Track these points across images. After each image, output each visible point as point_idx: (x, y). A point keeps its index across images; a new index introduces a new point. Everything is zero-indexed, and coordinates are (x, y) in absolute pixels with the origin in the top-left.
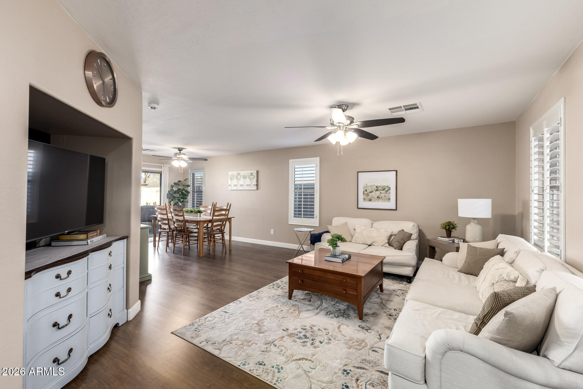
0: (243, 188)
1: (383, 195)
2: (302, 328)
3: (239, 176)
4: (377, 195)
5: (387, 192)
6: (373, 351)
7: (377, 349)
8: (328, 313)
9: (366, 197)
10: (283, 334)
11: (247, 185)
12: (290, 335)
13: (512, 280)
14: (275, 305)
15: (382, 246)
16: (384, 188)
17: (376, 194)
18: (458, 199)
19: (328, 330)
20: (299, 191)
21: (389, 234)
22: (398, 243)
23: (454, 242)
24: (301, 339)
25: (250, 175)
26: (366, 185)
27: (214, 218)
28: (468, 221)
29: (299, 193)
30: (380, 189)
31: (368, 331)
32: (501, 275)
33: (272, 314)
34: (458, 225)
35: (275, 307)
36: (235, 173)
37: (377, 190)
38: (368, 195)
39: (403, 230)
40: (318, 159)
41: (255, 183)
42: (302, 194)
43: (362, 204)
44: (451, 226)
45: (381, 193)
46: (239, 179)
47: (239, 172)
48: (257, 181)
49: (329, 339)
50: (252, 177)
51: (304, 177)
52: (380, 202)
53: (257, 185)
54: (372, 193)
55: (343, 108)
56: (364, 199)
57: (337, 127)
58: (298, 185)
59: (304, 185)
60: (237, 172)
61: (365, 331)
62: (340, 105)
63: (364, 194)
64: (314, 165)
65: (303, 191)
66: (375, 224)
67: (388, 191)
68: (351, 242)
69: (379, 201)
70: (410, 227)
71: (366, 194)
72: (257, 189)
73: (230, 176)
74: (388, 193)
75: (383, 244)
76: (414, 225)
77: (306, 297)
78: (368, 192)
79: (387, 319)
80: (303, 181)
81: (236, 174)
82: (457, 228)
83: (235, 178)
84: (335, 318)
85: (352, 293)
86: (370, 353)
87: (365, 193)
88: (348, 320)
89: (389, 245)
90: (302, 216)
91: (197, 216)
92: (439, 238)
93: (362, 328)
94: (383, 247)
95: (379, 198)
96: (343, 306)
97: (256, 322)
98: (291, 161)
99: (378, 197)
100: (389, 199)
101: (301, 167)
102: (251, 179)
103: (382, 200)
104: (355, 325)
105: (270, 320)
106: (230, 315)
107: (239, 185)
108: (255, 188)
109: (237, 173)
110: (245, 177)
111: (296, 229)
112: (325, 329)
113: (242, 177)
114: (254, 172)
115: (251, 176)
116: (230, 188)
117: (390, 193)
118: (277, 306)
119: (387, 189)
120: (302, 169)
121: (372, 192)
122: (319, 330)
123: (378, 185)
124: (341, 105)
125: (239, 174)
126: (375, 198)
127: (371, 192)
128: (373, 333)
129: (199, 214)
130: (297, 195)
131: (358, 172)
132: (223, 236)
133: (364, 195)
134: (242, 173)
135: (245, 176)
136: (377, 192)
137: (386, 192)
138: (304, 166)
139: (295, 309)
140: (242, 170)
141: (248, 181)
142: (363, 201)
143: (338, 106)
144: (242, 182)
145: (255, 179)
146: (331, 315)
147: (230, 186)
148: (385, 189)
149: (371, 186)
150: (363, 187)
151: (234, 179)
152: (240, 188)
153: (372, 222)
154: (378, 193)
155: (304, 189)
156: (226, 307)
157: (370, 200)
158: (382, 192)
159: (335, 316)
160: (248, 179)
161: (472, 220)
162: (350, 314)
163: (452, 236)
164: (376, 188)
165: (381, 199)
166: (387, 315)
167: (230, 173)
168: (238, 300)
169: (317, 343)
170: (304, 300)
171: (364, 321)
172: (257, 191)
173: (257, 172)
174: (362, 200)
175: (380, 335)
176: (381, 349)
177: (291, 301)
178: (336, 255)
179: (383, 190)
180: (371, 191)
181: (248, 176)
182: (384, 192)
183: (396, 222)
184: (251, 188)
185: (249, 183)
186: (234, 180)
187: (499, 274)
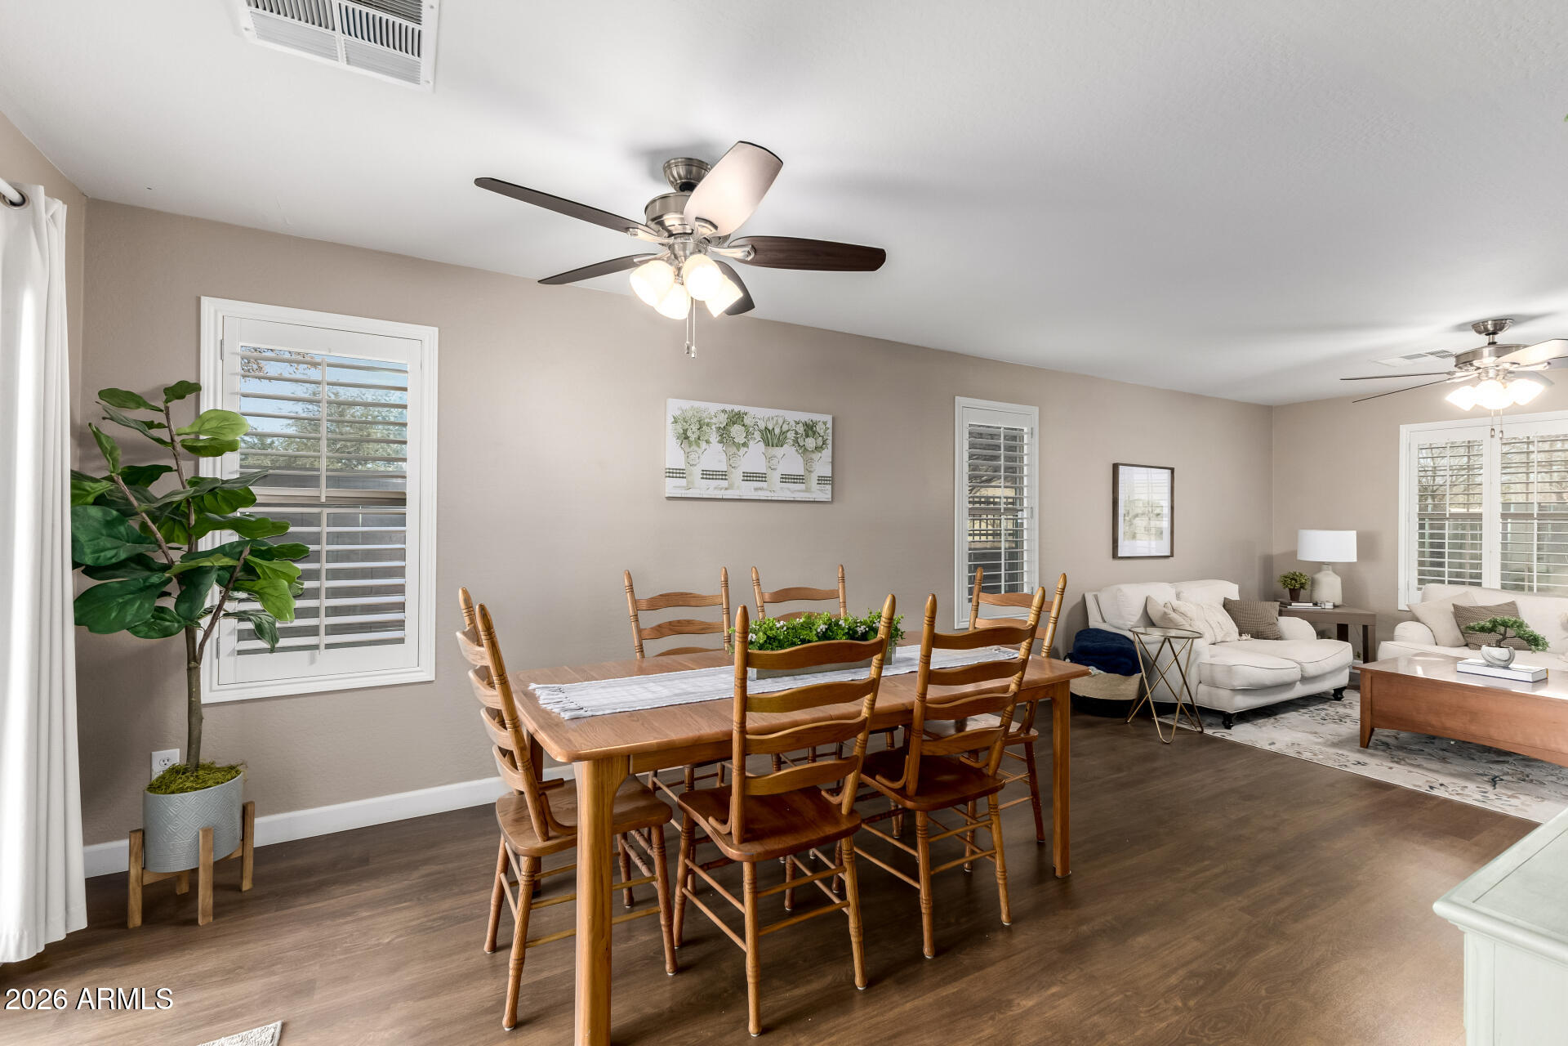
0: (761, 489)
1: (1152, 524)
3: (737, 431)
4: (1144, 524)
11: (786, 478)
17: (1141, 522)
25: (800, 429)
26: (1127, 499)
30: (1149, 508)
36: (712, 410)
41: (830, 471)
46: (738, 446)
47: (737, 408)
50: (810, 443)
56: (1124, 533)
60: (730, 407)
63: (1124, 520)
67: (1160, 514)
71: (1127, 521)
72: (835, 497)
73: (676, 422)
78: (1130, 516)
81: (723, 419)
83: (714, 437)
87: (1127, 518)
95: (1148, 531)
99: (1145, 530)
100: (1161, 533)
102: (806, 450)
107: (736, 476)
108: (827, 492)
109: (724, 411)
110: (772, 439)
113: (757, 435)
114: (825, 423)
115: (807, 435)
116: (674, 487)
117: (1162, 519)
119: (1158, 511)
125: (736, 418)
126: (1142, 530)
127: (1136, 516)
131: (1114, 465)
133: (1125, 525)
134: (759, 416)
135: (777, 431)
136: (1144, 516)
137: (1157, 516)
140: (758, 403)
141: (790, 459)
142: (1124, 540)
144: (754, 457)
145: (829, 453)
147: (677, 474)
149: (1135, 502)
150: (1124, 502)
151: (708, 442)
152: (748, 490)
157: (1134, 536)
158: (1151, 516)
160: (788, 449)
164: (1143, 508)
167: (677, 407)
172: (834, 507)
181: (791, 435)
182: (1154, 516)
184: (807, 490)
185: (799, 469)
186: (703, 445)
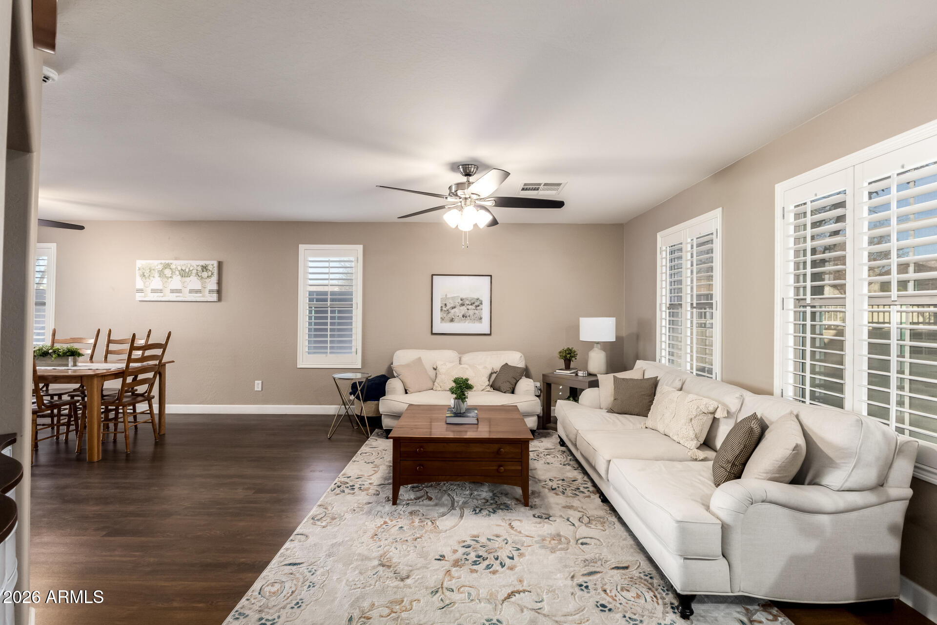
0: (179, 296)
1: (471, 312)
2: (463, 547)
3: (168, 272)
4: (463, 313)
5: (478, 308)
6: (582, 544)
7: (584, 541)
8: (478, 510)
9: (445, 315)
10: (444, 567)
11: (192, 291)
12: (456, 563)
13: (711, 411)
14: (379, 522)
15: (483, 390)
16: (472, 302)
17: (459, 311)
18: (580, 318)
19: (502, 536)
20: (316, 304)
21: (489, 372)
22: (508, 383)
23: (577, 375)
24: (480, 563)
25: (200, 269)
26: (445, 297)
27: (132, 365)
28: (590, 345)
29: (315, 308)
30: (467, 302)
31: (551, 519)
32: (698, 407)
33: (390, 540)
34: (578, 352)
35: (381, 525)
36: (157, 264)
37: (463, 305)
38: (448, 312)
39: (506, 364)
40: (360, 248)
41: (215, 287)
42: (328, 310)
43: (439, 327)
44: (572, 354)
45: (468, 309)
46: (168, 278)
47: (167, 262)
48: (219, 283)
49: (516, 549)
50: (205, 274)
51: (331, 279)
52: (467, 323)
53: (219, 292)
54: (454, 310)
55: (471, 169)
56: (441, 318)
57: (458, 200)
58: (315, 294)
59: (333, 293)
60: (163, 262)
61: (547, 520)
62: (466, 165)
63: (441, 310)
64: (352, 259)
65: (330, 304)
66: (466, 358)
67: (479, 306)
68: (432, 389)
69: (465, 322)
70: (516, 359)
71: (445, 311)
72: (220, 299)
73: (139, 269)
74: (480, 309)
75: (484, 387)
76: (521, 357)
77: (419, 494)
78: (448, 307)
79: (554, 495)
80: (331, 285)
81: (160, 267)
82: (578, 357)
83: (157, 275)
84: (492, 515)
85: (513, 468)
86: (582, 548)
87: (444, 309)
88: (513, 513)
89: (494, 389)
90: (329, 351)
91: (67, 365)
92: (557, 371)
93: (539, 517)
94: (483, 392)
95: (466, 317)
96: (484, 493)
97: (376, 562)
98: (302, 247)
99: (463, 316)
100: (481, 319)
101: (327, 259)
102: (202, 278)
103: (471, 319)
104: (528, 517)
105: (397, 552)
106: (311, 567)
107: (167, 291)
108: (215, 297)
109: (161, 263)
110: (184, 274)
111: (337, 376)
112: (498, 536)
113: (177, 273)
114: (213, 265)
115: (203, 271)
116: (139, 297)
117: (482, 309)
118: (385, 523)
119: (477, 304)
120: (328, 263)
121: (455, 307)
122: (489, 540)
123: (463, 296)
124: (468, 165)
125: (167, 266)
126: (460, 317)
127: (453, 308)
128: (558, 520)
129: (70, 359)
130: (313, 312)
131: (433, 275)
132: (150, 406)
133: (442, 313)
134: (178, 264)
135: (187, 270)
136: (462, 308)
137: (476, 307)
138: (332, 259)
139: (420, 519)
140: (176, 259)
141: (194, 283)
142: (441, 323)
143: (463, 165)
144: (176, 282)
145: (215, 279)
146: (482, 511)
147: (140, 291)
148: (474, 303)
149: (453, 298)
150: (441, 299)
151: (154, 277)
152: (173, 297)
153: (460, 356)
154: (464, 308)
155: (332, 300)
156: (282, 555)
157: (452, 320)
158: (470, 307)
159: (490, 511)
160: (193, 278)
161: (595, 344)
162: (505, 502)
163: (571, 367)
164: (461, 302)
165: (469, 318)
166: (549, 489)
167: (140, 263)
168: (295, 533)
169: (508, 562)
170: (420, 500)
171: (532, 507)
172: (219, 304)
173: (220, 264)
174: (439, 320)
175: (568, 520)
176: (587, 538)
177: (400, 508)
178: (460, 413)
179: (471, 305)
180: (452, 305)
181: (194, 272)
182: (473, 307)
183: (494, 352)
184: (203, 296)
185: (199, 287)
186: (152, 278)
187: (696, 407)
